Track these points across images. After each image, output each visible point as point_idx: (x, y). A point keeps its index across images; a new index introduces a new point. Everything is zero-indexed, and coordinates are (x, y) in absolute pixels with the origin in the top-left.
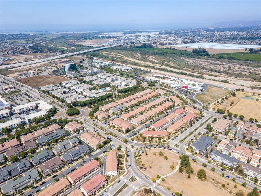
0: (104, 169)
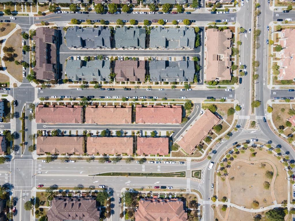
0: (182, 128)
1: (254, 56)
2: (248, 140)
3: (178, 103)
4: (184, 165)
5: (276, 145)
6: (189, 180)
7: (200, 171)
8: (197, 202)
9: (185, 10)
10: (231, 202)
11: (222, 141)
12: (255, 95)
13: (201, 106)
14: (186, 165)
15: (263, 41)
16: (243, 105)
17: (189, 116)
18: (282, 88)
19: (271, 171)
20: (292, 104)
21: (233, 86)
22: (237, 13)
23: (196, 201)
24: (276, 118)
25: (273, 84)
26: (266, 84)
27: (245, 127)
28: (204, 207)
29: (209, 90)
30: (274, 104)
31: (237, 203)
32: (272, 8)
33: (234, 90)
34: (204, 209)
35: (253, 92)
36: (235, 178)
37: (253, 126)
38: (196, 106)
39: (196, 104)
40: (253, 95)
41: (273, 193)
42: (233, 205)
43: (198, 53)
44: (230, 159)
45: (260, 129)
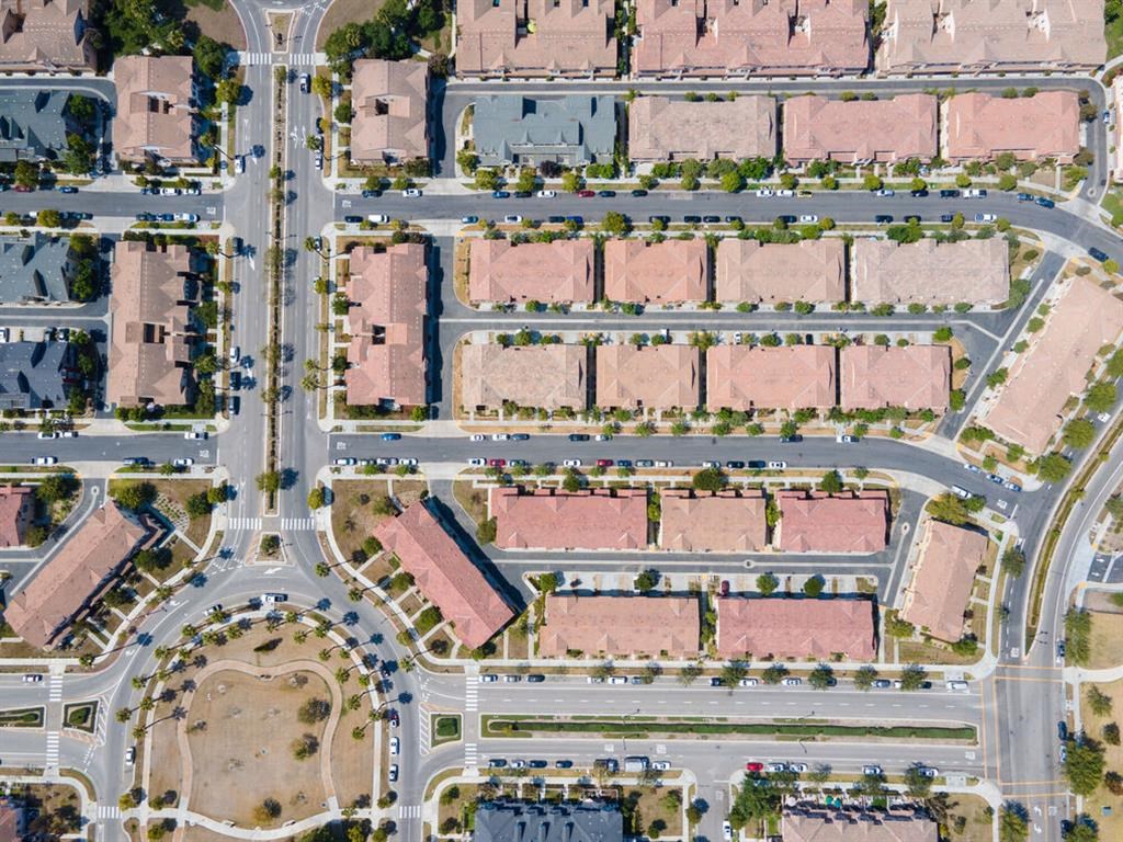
1: (276, 328)
2: (256, 597)
3: (29, 480)
4: (43, 684)
5: (342, 614)
6: (54, 735)
7: (92, 707)
8: (77, 813)
9: (57, 181)
10: (191, 808)
11: (173, 603)
12: (279, 451)
13: (106, 489)
14: (47, 684)
15: (305, 283)
16: (243, 484)
17: (63, 523)
18: (364, 428)
19: (324, 698)
20: (393, 481)
21: (211, 422)
22: (225, 195)
23: (75, 809)
24: (345, 526)
25: (336, 417)
26: (314, 416)
27: (246, 558)
28: (101, 827)
29: (136, 436)
30: (339, 480)
31: (211, 812)
32: (331, 182)
33: (216, 436)
34: (100, 834)
35: (274, 442)
36: (211, 725)
37: (270, 551)
38: (89, 490)
39: (90, 482)
40: (273, 453)
41: (326, 771)
42: (195, 819)
43: (99, 318)
44: (195, 663)
45: (295, 562)
